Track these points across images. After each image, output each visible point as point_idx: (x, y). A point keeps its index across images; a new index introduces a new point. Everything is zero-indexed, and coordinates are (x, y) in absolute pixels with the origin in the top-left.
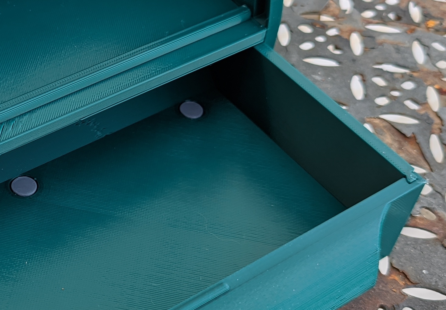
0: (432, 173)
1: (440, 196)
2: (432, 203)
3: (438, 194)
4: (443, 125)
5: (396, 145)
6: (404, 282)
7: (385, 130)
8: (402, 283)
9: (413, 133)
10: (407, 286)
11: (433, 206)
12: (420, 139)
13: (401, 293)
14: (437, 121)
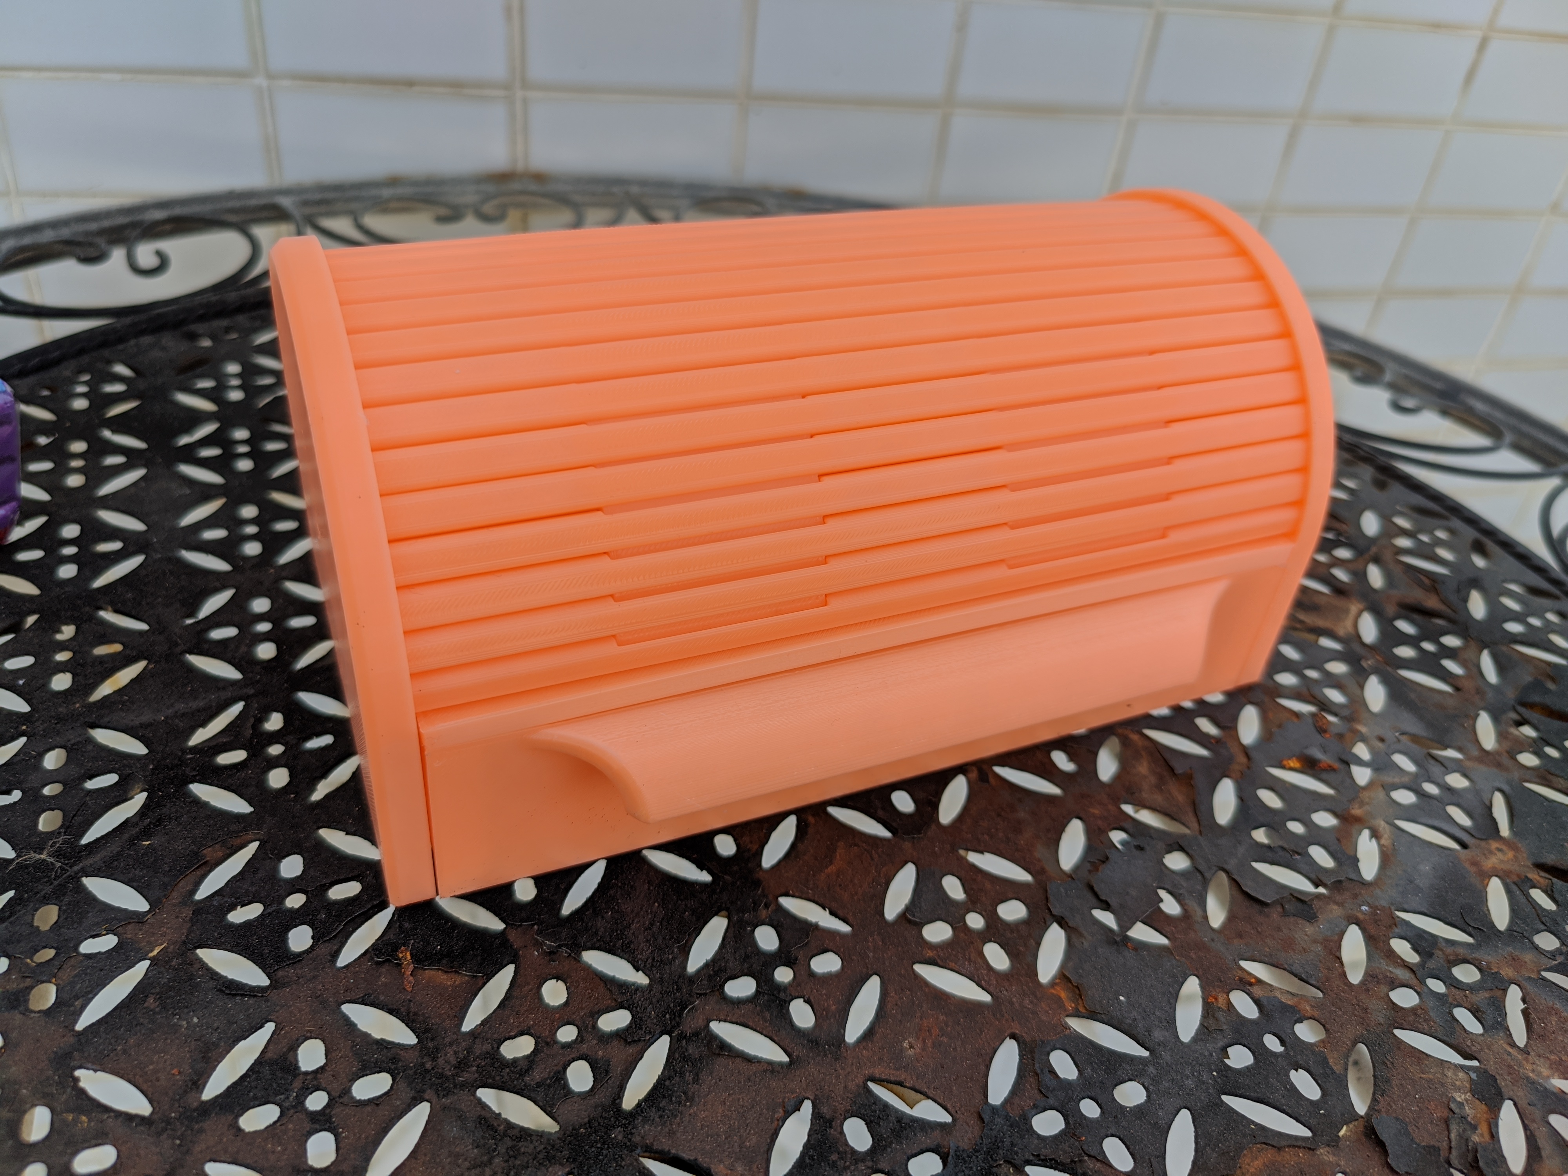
0: (1199, 837)
1: (1200, 877)
2: (1181, 885)
3: (1198, 874)
4: (1249, 768)
5: (1153, 780)
6: (1073, 1005)
7: (1143, 753)
8: (1070, 1006)
9: (1191, 768)
10: (1077, 1015)
11: (1181, 892)
12: (1200, 781)
13: (1061, 1022)
14: (1242, 759)
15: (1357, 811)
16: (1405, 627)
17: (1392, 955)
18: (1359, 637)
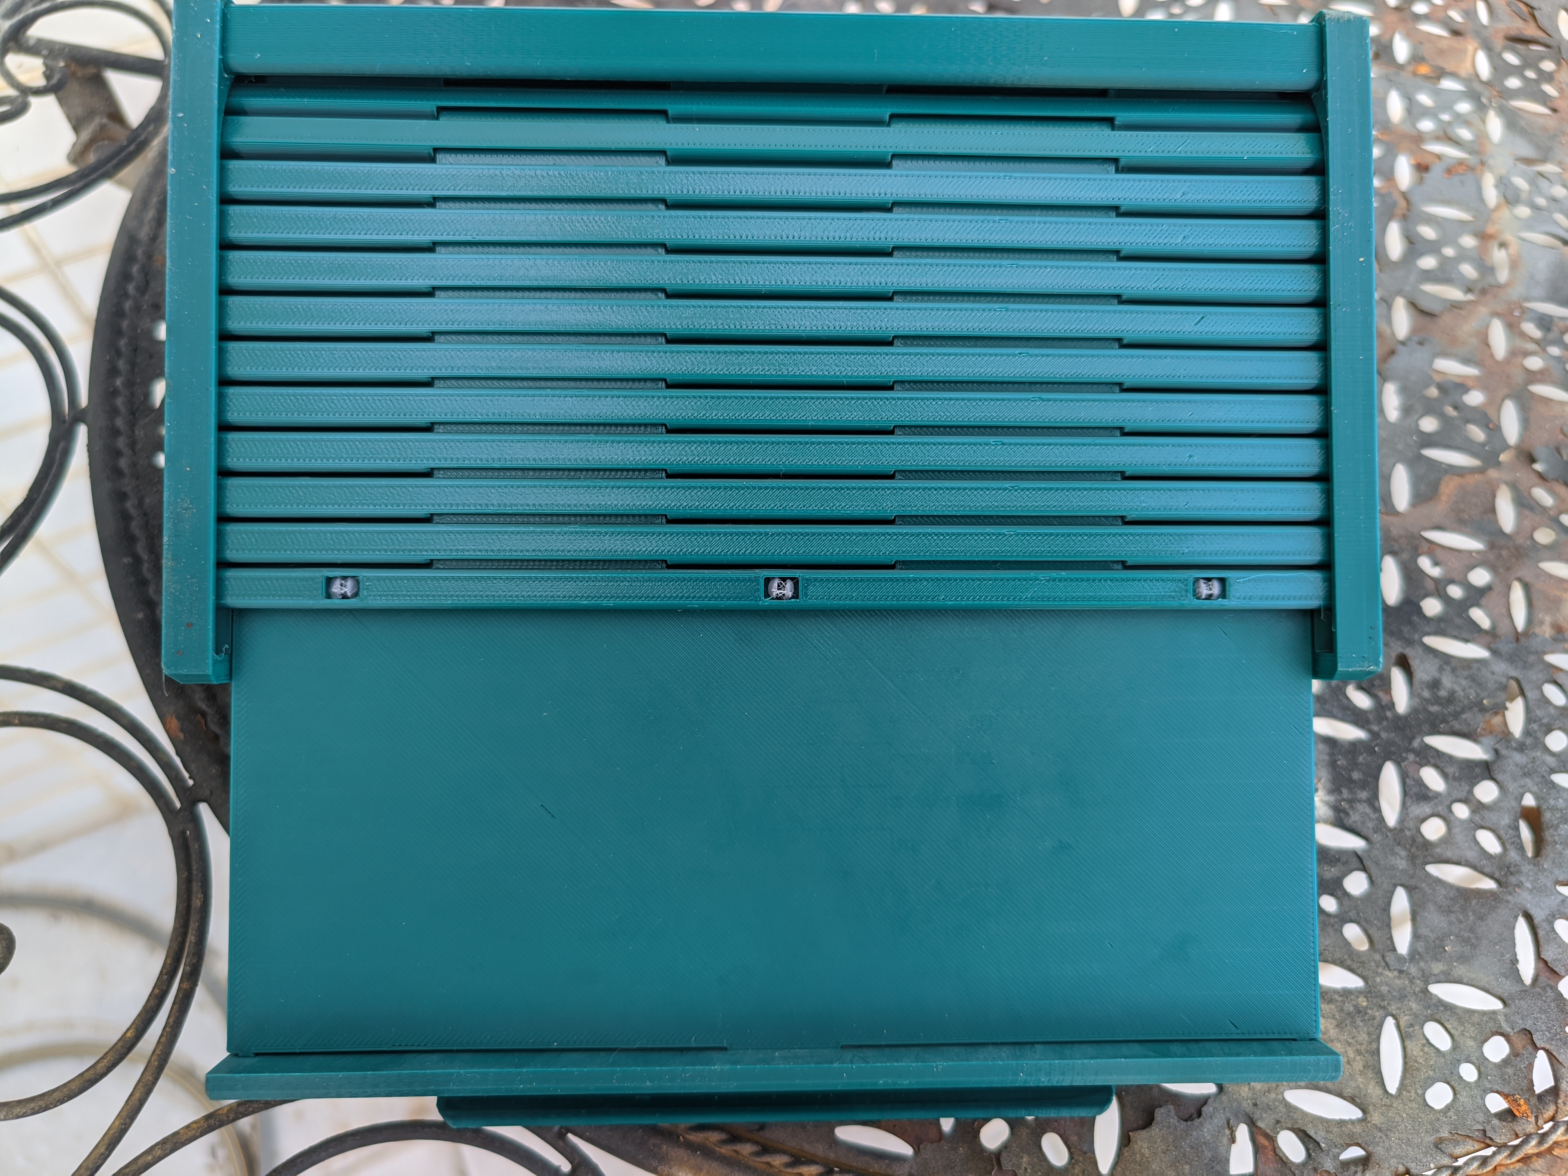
4: (1408, 210)
14: (1403, 202)
15: (1490, 230)
16: (1511, 58)
17: (1523, 335)
18: (1477, 76)
